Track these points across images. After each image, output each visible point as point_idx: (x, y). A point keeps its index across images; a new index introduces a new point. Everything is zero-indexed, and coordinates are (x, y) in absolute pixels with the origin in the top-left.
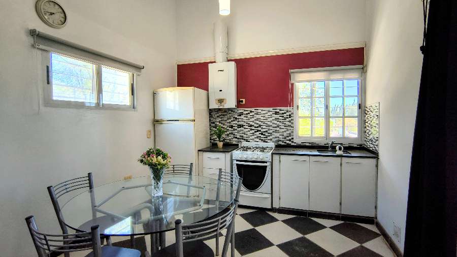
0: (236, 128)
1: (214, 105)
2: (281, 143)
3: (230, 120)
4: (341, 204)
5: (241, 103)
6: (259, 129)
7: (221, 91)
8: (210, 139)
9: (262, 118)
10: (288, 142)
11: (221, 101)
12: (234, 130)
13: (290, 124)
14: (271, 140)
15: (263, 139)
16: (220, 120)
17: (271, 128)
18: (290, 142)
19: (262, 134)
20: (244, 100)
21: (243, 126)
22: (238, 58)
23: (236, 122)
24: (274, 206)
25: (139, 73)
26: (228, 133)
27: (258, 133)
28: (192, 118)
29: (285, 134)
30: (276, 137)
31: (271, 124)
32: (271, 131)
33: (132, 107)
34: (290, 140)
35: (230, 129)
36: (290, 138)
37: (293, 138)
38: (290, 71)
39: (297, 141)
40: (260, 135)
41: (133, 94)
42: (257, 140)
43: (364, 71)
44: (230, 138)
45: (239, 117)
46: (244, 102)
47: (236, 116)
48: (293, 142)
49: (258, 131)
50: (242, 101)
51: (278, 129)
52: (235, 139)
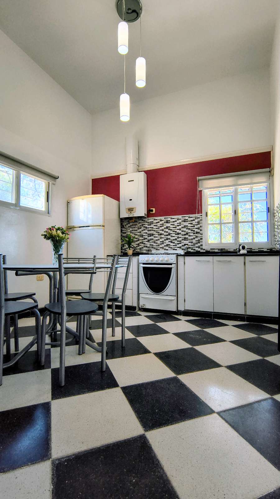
0: (146, 237)
1: (124, 215)
2: (190, 250)
3: (140, 230)
4: (245, 304)
5: (151, 212)
6: (169, 237)
7: (131, 200)
8: (122, 249)
9: (172, 226)
10: (197, 249)
11: (130, 210)
12: (145, 239)
13: (198, 231)
14: (180, 247)
15: (173, 247)
16: (131, 230)
17: (180, 236)
18: (199, 250)
19: (171, 242)
20: (154, 209)
21: (153, 235)
22: (149, 169)
23: (146, 231)
24: (179, 309)
25: (54, 182)
26: (138, 242)
27: (167, 241)
28: (101, 223)
29: (194, 241)
30: (185, 245)
31: (180, 232)
32: (180, 239)
33: (47, 212)
34: (199, 247)
35: (141, 238)
36: (199, 244)
37: (202, 245)
38: (198, 178)
39: (206, 247)
40: (170, 243)
41: (48, 201)
42: (167, 248)
43: (271, 174)
44: (140, 247)
45: (150, 226)
46: (154, 212)
47: (146, 226)
48: (202, 249)
49: (167, 239)
50: (152, 211)
51: (187, 236)
52: (145, 248)
